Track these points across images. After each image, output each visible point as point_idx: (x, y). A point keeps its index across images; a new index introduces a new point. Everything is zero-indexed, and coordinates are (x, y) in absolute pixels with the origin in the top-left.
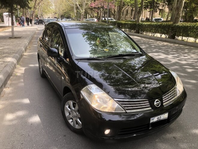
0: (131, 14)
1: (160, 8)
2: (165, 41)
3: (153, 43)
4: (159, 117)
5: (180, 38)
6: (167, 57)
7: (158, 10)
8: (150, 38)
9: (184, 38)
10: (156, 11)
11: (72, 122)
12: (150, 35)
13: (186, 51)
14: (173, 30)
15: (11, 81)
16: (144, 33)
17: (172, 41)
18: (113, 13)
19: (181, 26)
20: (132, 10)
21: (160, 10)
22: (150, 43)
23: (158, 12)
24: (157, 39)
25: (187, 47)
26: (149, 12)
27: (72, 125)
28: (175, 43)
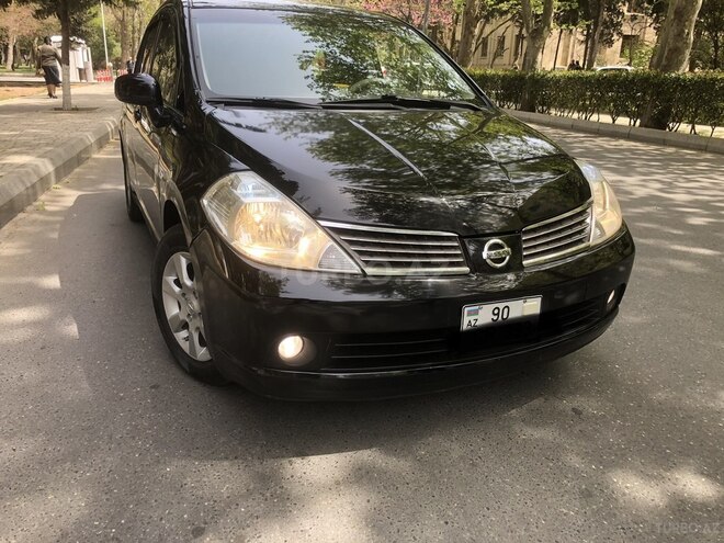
0: (516, 54)
1: (626, 30)
2: (628, 137)
3: (582, 142)
4: (501, 305)
5: (684, 128)
6: (620, 181)
7: (615, 37)
8: (574, 127)
9: (701, 129)
10: (610, 43)
11: (187, 339)
12: (576, 116)
13: (702, 166)
14: (659, 94)
15: (16, 224)
16: (553, 112)
17: (652, 136)
18: (449, 46)
19: (690, 81)
20: (520, 38)
21: (626, 38)
22: (568, 140)
23: (618, 44)
24: (599, 131)
25: (708, 156)
26: (583, 46)
27: (188, 352)
28: (664, 143)
